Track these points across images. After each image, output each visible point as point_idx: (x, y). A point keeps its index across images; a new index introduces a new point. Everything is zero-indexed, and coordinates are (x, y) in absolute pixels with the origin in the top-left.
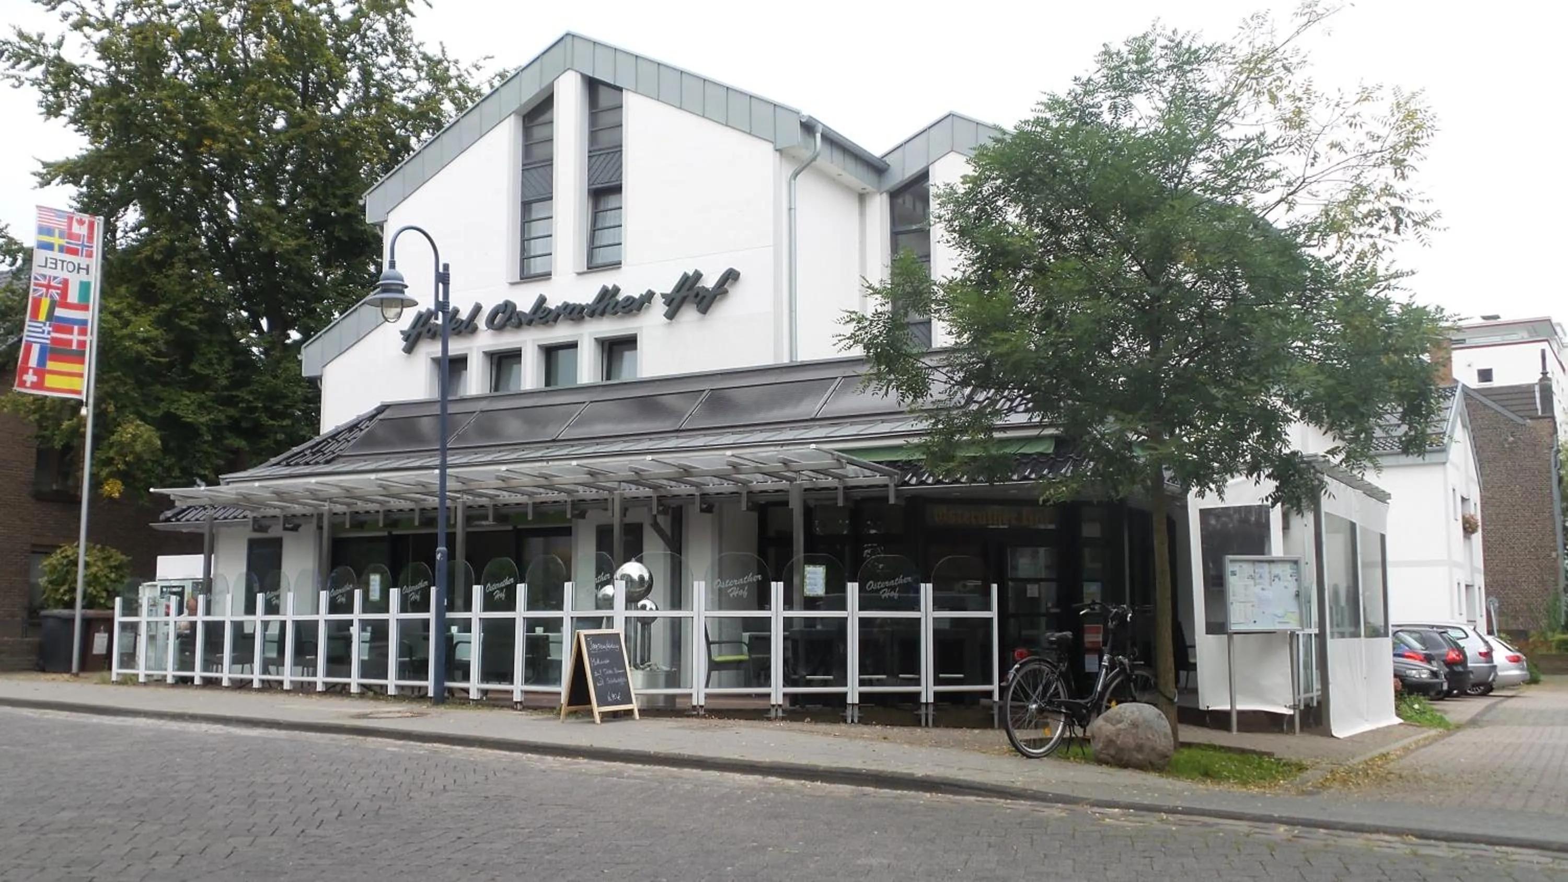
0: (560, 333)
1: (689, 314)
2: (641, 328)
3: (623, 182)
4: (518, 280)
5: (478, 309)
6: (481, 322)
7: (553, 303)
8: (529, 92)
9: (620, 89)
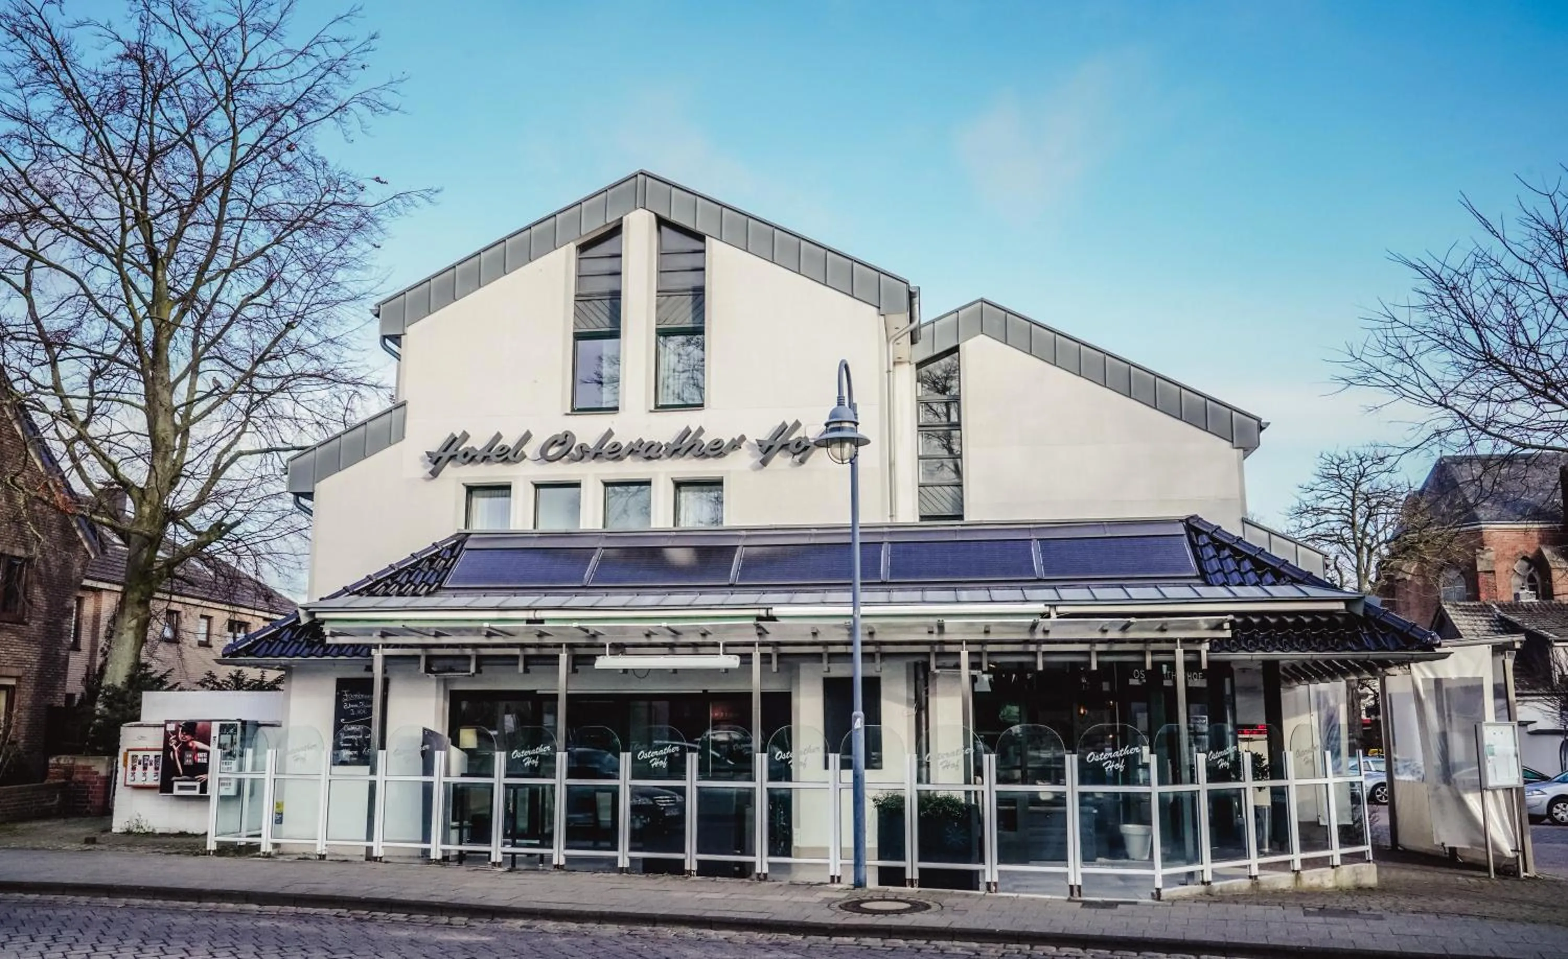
0: (631, 469)
1: (781, 461)
2: (728, 472)
3: (706, 326)
4: (569, 411)
5: (527, 437)
6: (531, 449)
7: (624, 438)
8: (593, 226)
9: (701, 238)
